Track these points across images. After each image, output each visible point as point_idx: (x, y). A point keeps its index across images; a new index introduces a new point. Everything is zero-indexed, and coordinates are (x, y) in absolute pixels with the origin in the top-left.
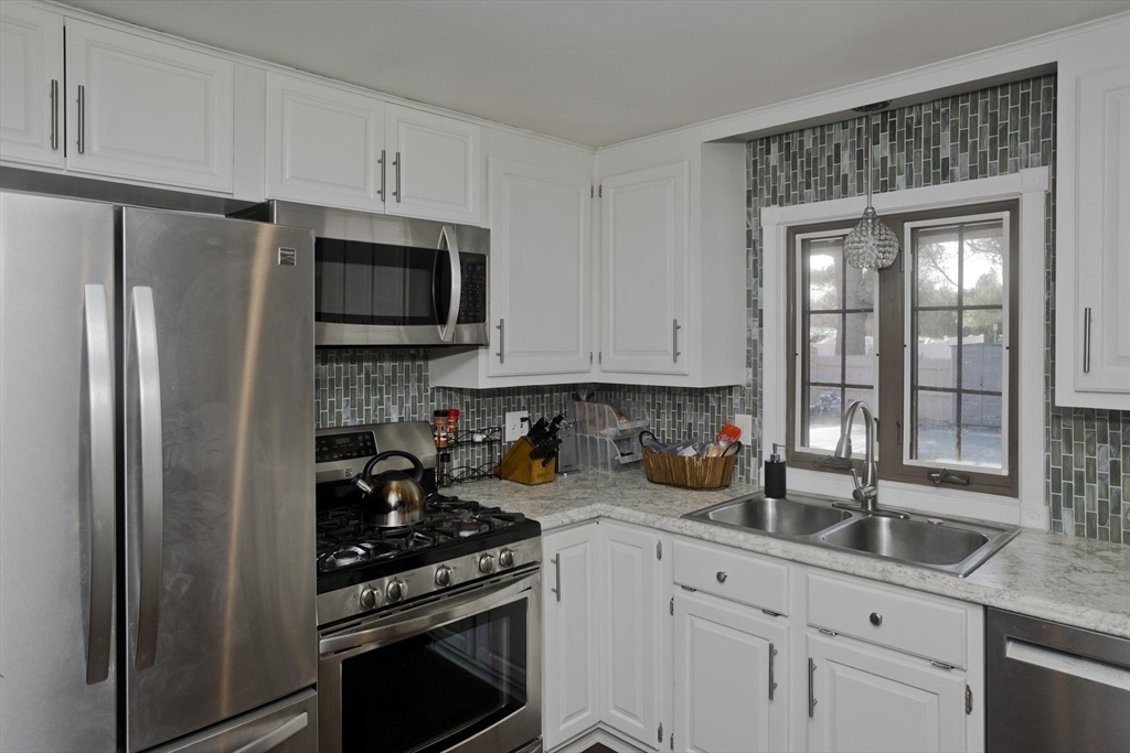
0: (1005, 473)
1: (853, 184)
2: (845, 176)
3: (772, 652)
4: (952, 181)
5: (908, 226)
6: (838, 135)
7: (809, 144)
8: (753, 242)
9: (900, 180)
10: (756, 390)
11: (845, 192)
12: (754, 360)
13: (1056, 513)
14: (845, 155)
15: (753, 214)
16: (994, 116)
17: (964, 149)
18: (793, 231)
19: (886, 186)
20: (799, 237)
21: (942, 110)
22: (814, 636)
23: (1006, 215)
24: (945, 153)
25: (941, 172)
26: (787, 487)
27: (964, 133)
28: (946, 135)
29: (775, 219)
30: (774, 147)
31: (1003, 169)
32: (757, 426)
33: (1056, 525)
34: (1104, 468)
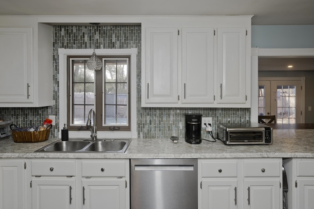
0: (128, 125)
1: (88, 45)
2: (86, 42)
3: (71, 188)
4: (115, 48)
5: (104, 59)
6: (84, 30)
7: (74, 31)
8: (55, 59)
9: (102, 46)
10: (57, 107)
11: (86, 47)
12: (56, 97)
13: (139, 134)
14: (86, 36)
15: (55, 50)
16: (125, 33)
17: (118, 40)
18: (69, 57)
19: (98, 47)
20: (71, 59)
21: (113, 29)
22: (84, 180)
23: (128, 59)
24: (114, 41)
25: (112, 45)
26: (69, 137)
27: (118, 36)
28: (114, 36)
29: (63, 53)
30: (63, 29)
31: (127, 47)
32: (57, 119)
33: (139, 137)
34: (148, 122)
